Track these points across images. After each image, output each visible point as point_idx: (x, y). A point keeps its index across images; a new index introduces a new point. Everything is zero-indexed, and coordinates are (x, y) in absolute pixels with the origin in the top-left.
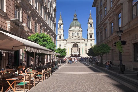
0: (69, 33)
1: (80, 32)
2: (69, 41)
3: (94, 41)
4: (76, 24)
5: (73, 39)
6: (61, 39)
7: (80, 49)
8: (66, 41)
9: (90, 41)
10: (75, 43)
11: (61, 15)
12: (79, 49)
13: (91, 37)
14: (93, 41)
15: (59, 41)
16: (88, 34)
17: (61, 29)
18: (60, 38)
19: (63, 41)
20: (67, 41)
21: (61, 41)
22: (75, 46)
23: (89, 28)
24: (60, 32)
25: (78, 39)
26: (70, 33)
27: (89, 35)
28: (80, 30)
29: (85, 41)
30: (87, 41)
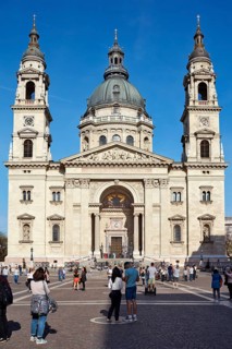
0: (82, 138)
1: (143, 136)
2: (79, 170)
3: (221, 172)
4: (123, 95)
5: (100, 158)
6: (34, 159)
7: (140, 216)
8: (62, 168)
9: (199, 172)
10: (112, 184)
11: (34, 31)
12: (136, 219)
13: (205, 150)
14: (215, 172)
15: (20, 171)
16: (185, 140)
17: (36, 103)
18: (28, 152)
19: (43, 171)
20: (68, 170)
21: (34, 172)
22: (117, 204)
23: (191, 103)
24: (29, 121)
25: (133, 158)
26: (87, 139)
27: (192, 139)
28: (139, 125)
29: (174, 173)
30: (181, 173)
